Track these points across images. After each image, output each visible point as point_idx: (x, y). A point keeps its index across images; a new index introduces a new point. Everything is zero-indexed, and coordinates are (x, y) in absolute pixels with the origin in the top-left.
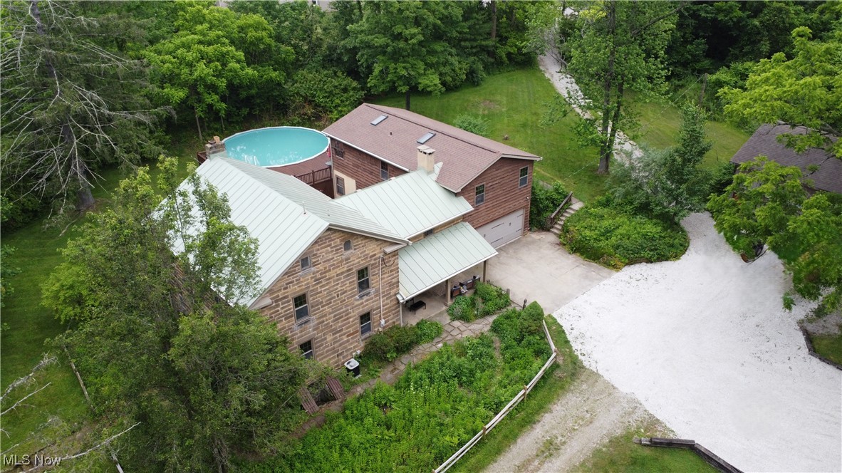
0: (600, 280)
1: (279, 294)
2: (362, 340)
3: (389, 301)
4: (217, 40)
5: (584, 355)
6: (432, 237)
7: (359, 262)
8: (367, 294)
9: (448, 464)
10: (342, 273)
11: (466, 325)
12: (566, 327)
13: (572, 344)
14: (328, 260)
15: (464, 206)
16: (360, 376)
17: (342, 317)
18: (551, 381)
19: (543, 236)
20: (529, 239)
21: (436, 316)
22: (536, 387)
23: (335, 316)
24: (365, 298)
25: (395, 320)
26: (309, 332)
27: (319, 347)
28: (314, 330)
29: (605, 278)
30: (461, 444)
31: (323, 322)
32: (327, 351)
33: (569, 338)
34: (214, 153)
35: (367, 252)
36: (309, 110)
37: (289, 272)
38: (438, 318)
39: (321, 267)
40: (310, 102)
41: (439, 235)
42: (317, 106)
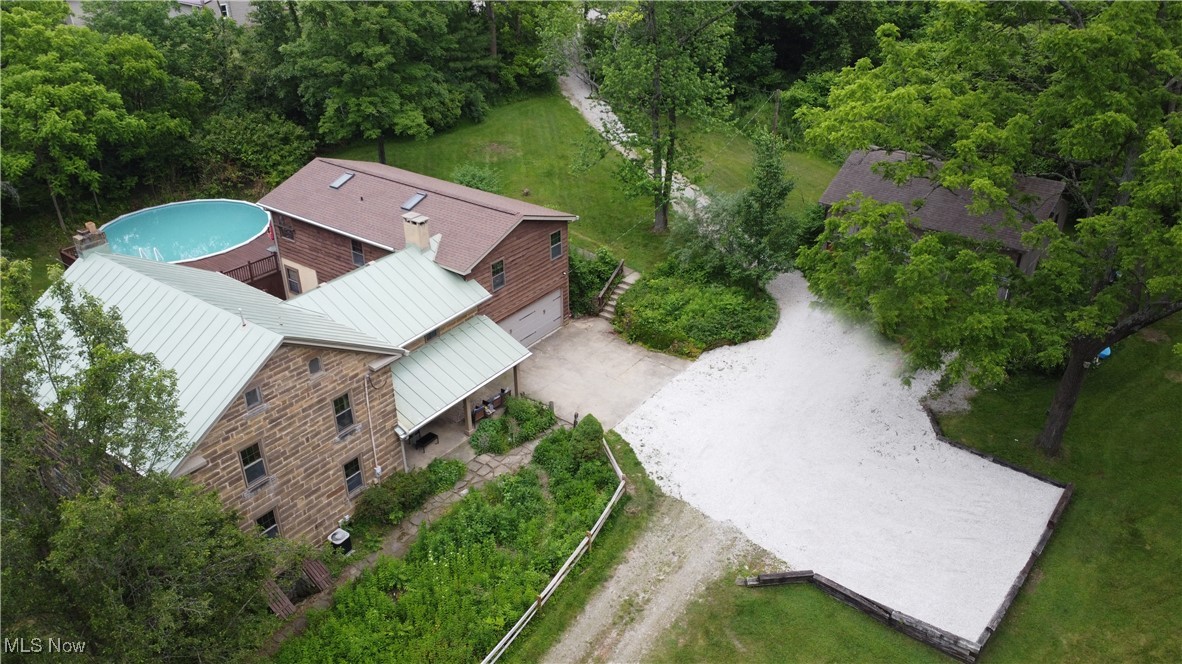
0: (673, 375)
1: (217, 448)
2: (351, 500)
3: (384, 439)
4: (74, 76)
5: (662, 478)
6: (437, 342)
7: (334, 388)
8: (352, 433)
9: (494, 657)
10: (310, 407)
11: (499, 458)
12: (634, 444)
13: (645, 466)
14: (288, 390)
15: (478, 294)
16: (353, 551)
17: (317, 470)
18: (622, 519)
19: (591, 324)
20: (572, 330)
21: (455, 451)
22: (602, 531)
23: (306, 470)
24: (349, 438)
25: (396, 464)
26: (269, 498)
27: (287, 517)
28: (276, 495)
29: (679, 371)
30: (508, 626)
31: (289, 481)
32: (300, 523)
33: (640, 458)
34: (88, 247)
35: (345, 372)
36: (234, 174)
37: (229, 414)
38: (458, 454)
39: (277, 402)
40: (234, 161)
41: (447, 337)
42: (245, 166)
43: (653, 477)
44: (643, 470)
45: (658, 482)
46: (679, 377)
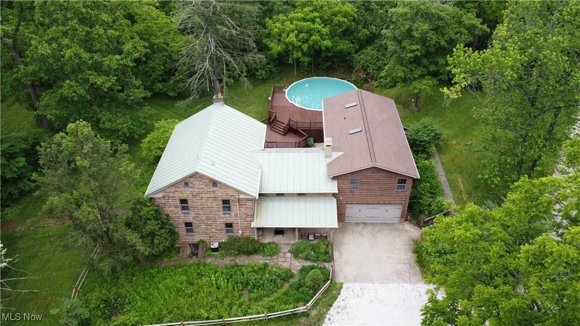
0: (405, 281)
1: (170, 194)
2: (226, 236)
3: (246, 223)
5: (330, 320)
6: (302, 198)
7: (222, 196)
8: (229, 214)
10: (211, 198)
11: (293, 259)
12: (340, 298)
13: (332, 309)
14: (201, 188)
15: (333, 188)
16: (217, 253)
17: (212, 219)
18: (295, 320)
19: (412, 230)
21: (284, 244)
22: (279, 319)
23: (206, 217)
24: (227, 215)
25: (251, 234)
26: (190, 218)
27: (197, 228)
28: (193, 219)
29: (411, 282)
31: (199, 217)
32: (202, 232)
33: (335, 304)
35: (228, 192)
36: (362, 75)
37: (175, 185)
38: (284, 246)
39: (196, 190)
40: (365, 70)
41: (307, 198)
43: (327, 316)
44: (328, 310)
45: (326, 320)
46: (407, 285)
